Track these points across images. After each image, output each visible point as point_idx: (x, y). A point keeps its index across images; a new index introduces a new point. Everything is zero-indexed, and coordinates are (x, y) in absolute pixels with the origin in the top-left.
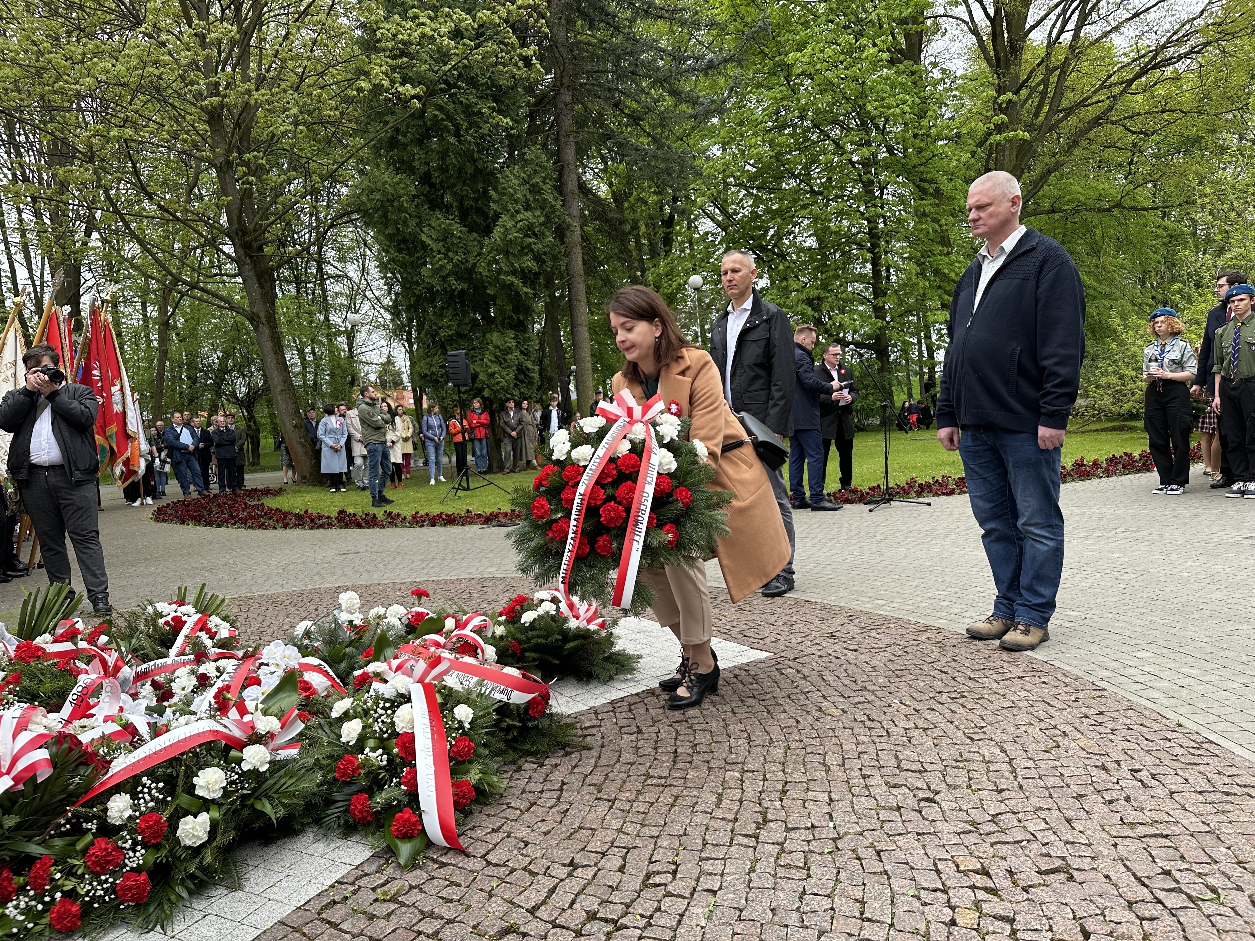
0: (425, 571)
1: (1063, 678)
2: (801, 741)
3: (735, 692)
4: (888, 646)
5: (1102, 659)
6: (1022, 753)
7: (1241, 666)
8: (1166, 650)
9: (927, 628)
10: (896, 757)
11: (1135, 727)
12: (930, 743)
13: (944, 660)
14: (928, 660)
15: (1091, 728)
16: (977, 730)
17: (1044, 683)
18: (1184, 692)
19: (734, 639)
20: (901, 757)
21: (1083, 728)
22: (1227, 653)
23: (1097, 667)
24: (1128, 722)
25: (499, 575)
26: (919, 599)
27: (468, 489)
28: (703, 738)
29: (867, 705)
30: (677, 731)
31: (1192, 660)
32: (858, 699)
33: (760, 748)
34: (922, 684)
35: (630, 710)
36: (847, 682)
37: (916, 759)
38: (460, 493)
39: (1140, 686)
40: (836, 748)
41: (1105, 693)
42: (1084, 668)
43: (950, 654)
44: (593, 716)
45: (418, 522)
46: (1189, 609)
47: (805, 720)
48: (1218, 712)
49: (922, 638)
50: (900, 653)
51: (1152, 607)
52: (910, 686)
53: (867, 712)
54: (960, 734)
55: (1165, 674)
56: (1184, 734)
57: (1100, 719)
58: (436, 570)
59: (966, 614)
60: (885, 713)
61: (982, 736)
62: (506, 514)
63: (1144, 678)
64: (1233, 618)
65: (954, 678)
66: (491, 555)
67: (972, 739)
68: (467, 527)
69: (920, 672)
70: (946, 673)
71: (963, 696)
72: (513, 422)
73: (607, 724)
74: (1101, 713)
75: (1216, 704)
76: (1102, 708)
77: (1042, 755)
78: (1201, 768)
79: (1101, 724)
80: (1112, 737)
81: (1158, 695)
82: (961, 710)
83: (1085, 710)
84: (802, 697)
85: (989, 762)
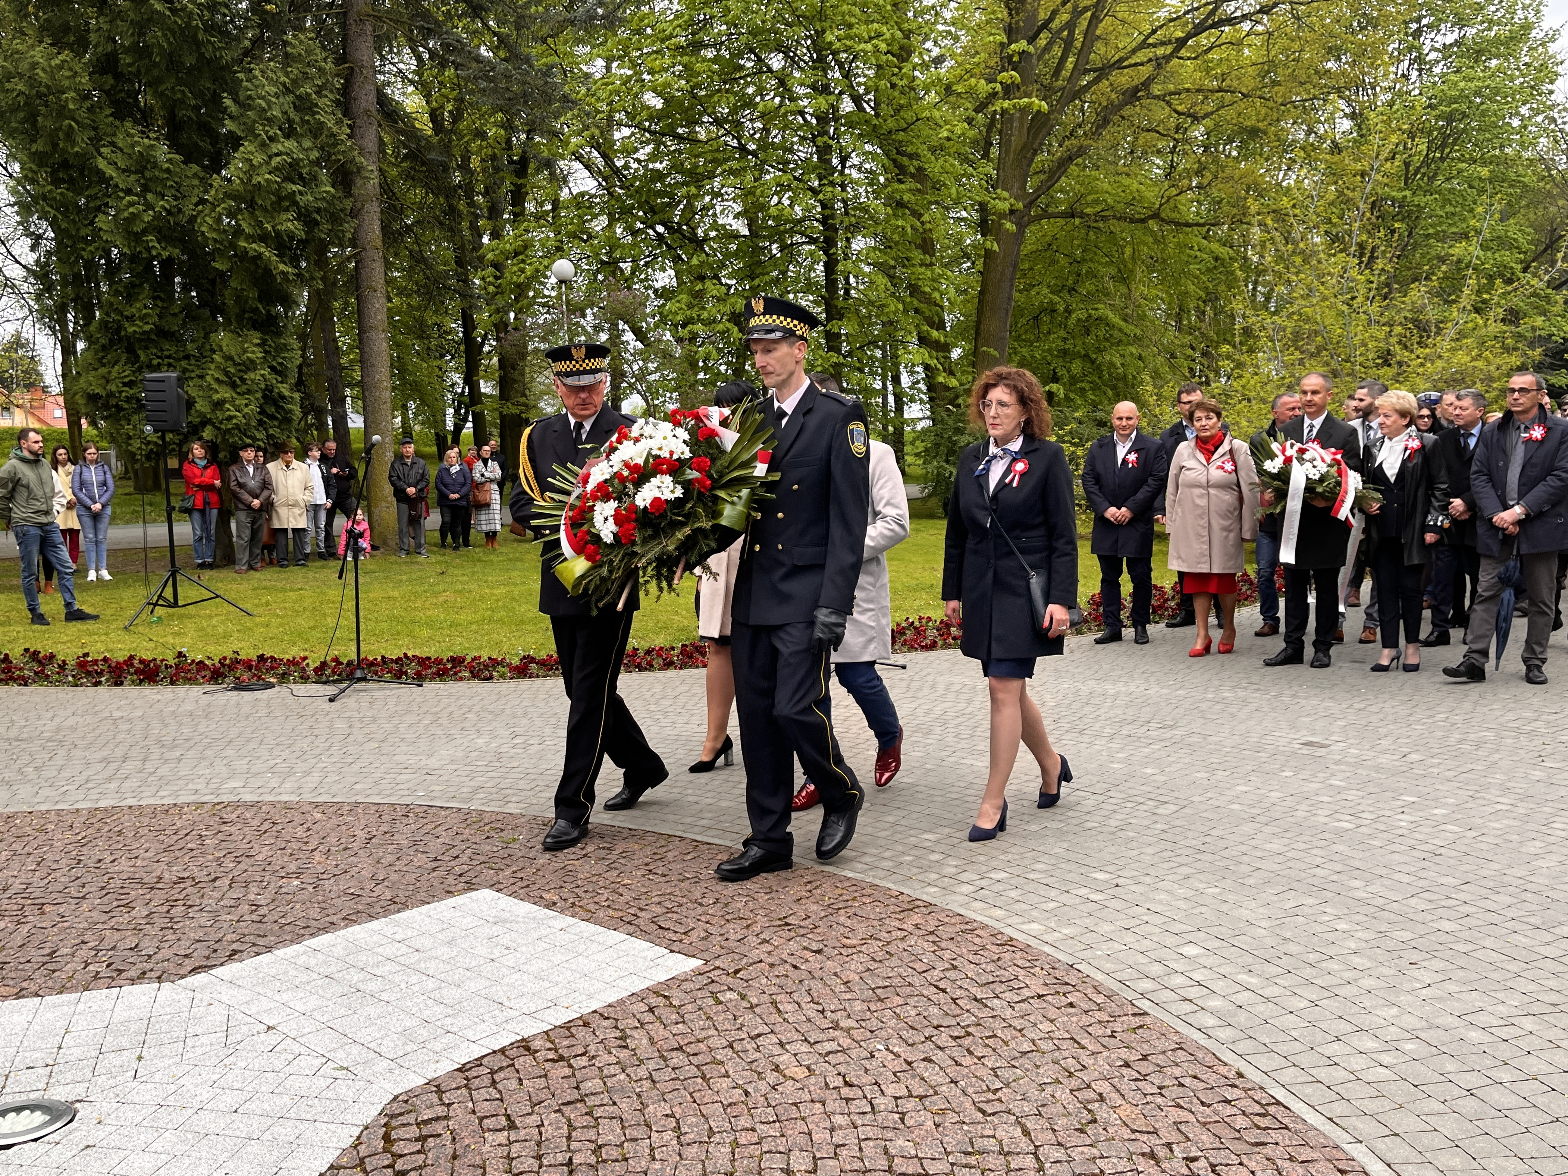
0: (113, 786)
1: (1094, 997)
2: (753, 1130)
3: (651, 1039)
4: (864, 941)
5: (1142, 959)
6: (1050, 1135)
7: (1308, 972)
8: (1218, 943)
9: (913, 905)
10: (886, 1151)
11: (1187, 1081)
12: (930, 1123)
13: (940, 966)
14: (919, 967)
15: (1133, 1085)
16: (991, 1096)
17: (1071, 1005)
18: (1242, 1018)
19: (641, 933)
20: (893, 1152)
21: (1124, 1087)
22: (1292, 948)
23: (1136, 975)
24: (1177, 1072)
25: (248, 798)
26: (900, 848)
27: (175, 604)
28: (610, 1133)
29: (840, 1057)
30: (569, 1120)
31: (1249, 959)
32: (829, 1046)
33: (695, 1149)
34: (913, 1013)
35: (494, 1083)
36: (812, 1014)
37: (913, 1152)
38: (159, 611)
39: (1188, 1007)
40: (802, 1140)
41: (1148, 1020)
42: (1119, 976)
43: (947, 955)
44: (435, 1098)
45: (89, 674)
46: (1244, 868)
47: (756, 1090)
48: (1283, 1049)
49: (908, 926)
50: (880, 955)
51: (1198, 865)
52: (898, 1016)
53: (842, 1069)
54: (968, 1104)
55: (1219, 986)
56: (1246, 1090)
57: (1144, 1067)
58: (133, 783)
59: (964, 877)
60: (866, 1071)
61: (998, 1107)
62: (248, 665)
63: (1194, 992)
64: (1295, 885)
65: (954, 1000)
66: (229, 752)
67: (983, 1112)
68: (181, 690)
69: (909, 989)
70: (944, 991)
71: (969, 1034)
72: (252, 484)
73: (457, 1110)
74: (1145, 1058)
75: (1282, 1037)
76: (1146, 1049)
77: (1077, 1139)
78: (1268, 1151)
79: (1144, 1077)
80: (1159, 1100)
81: (1210, 1021)
82: (967, 1061)
83: (1124, 1054)
84: (750, 1046)
85: (1009, 1153)
